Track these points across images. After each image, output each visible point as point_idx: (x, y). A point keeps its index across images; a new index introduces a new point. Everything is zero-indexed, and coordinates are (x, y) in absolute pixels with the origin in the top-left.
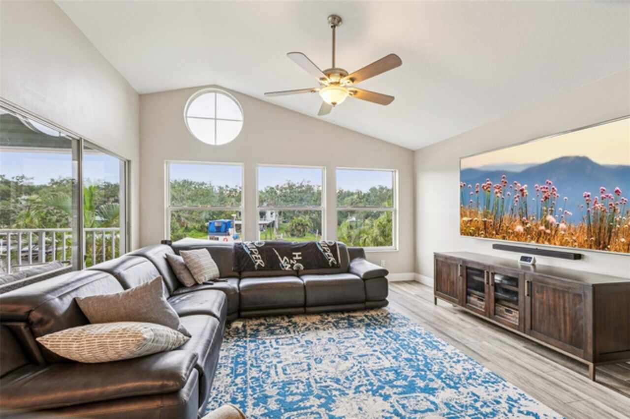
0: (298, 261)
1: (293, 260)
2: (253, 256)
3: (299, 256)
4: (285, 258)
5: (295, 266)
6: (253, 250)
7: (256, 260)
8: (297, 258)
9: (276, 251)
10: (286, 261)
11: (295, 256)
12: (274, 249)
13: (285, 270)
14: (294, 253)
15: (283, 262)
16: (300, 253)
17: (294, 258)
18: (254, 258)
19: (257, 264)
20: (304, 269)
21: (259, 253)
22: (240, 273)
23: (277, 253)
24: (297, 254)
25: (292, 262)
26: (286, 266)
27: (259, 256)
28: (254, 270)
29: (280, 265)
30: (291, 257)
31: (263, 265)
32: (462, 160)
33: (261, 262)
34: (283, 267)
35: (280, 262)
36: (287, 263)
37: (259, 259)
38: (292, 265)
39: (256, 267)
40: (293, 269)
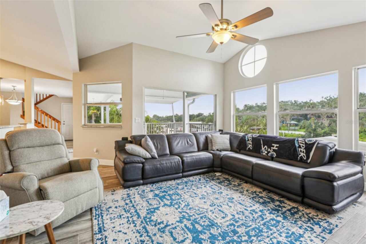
0: (274, 150)
1: (270, 149)
3: (276, 147)
4: (266, 146)
5: (270, 153)
8: (275, 148)
10: (265, 148)
11: (273, 146)
12: (261, 140)
13: (263, 155)
14: (273, 145)
15: (263, 149)
16: (278, 145)
17: (272, 148)
19: (248, 147)
20: (276, 157)
21: (252, 141)
22: (240, 150)
23: (262, 143)
24: (275, 145)
25: (269, 150)
26: (264, 152)
28: (245, 150)
30: (270, 147)
31: (251, 149)
34: (262, 152)
35: (262, 149)
36: (266, 150)
37: (251, 144)
38: (269, 152)
40: (268, 155)
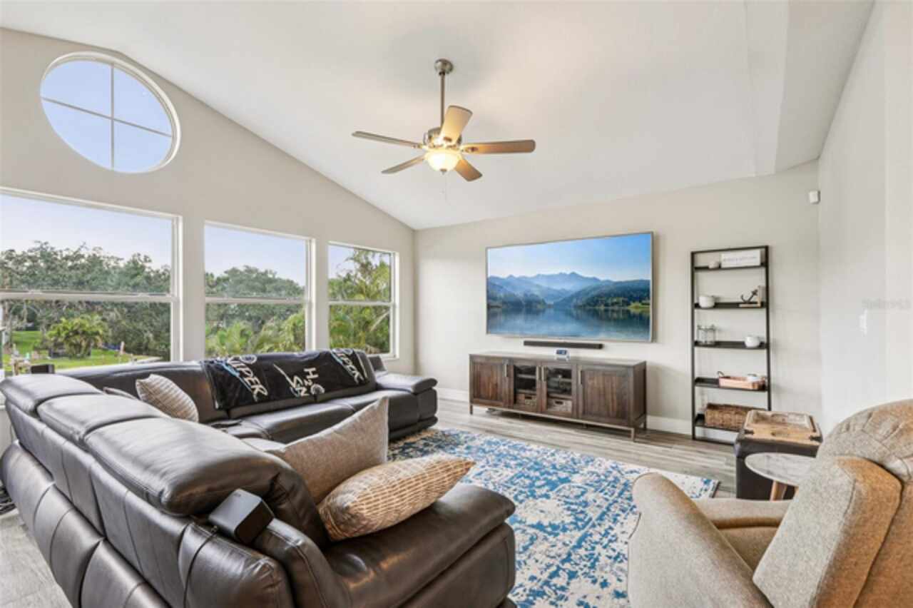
0: (314, 381)
1: (307, 380)
2: (246, 380)
3: (314, 373)
4: (296, 378)
5: (312, 389)
6: (243, 370)
7: (253, 387)
8: (312, 376)
9: (279, 369)
10: (298, 382)
11: (308, 374)
12: (275, 366)
13: (300, 397)
14: (306, 370)
15: (294, 385)
16: (314, 369)
17: (308, 377)
18: (249, 384)
19: (256, 392)
20: (326, 392)
21: (255, 375)
22: (228, 411)
23: (282, 372)
24: (310, 370)
25: (306, 383)
26: (300, 391)
27: (256, 379)
28: (253, 402)
29: (292, 389)
30: (303, 376)
31: (266, 393)
32: (489, 250)
33: (262, 389)
34: (296, 392)
35: (291, 386)
36: (301, 386)
37: (257, 383)
38: (308, 388)
39: (255, 396)
40: (310, 394)
